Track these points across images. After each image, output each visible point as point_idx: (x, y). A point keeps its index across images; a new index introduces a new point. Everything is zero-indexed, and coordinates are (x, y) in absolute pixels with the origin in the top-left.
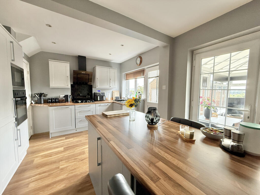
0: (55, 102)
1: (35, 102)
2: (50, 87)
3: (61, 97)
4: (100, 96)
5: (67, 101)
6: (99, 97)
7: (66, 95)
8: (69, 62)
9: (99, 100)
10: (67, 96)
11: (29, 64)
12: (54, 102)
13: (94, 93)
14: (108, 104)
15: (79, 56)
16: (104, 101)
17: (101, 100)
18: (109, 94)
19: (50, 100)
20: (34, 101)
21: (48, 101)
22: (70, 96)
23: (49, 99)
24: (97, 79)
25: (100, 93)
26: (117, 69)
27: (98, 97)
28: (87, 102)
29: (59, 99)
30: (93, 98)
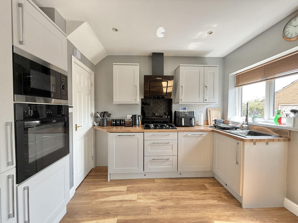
0: (121, 125)
1: (98, 124)
2: (114, 103)
3: (128, 118)
4: (186, 117)
5: (135, 124)
6: (183, 119)
7: (133, 115)
8: (138, 64)
9: (183, 125)
10: (135, 116)
11: (93, 74)
12: (119, 124)
13: (175, 112)
14: (201, 133)
15: (153, 53)
16: (193, 126)
17: (188, 125)
18: (200, 115)
19: (115, 122)
20: (97, 122)
21: (112, 123)
22: (139, 117)
23: (114, 120)
24: (181, 88)
25: (185, 112)
26: (218, 66)
27: (181, 119)
28: (163, 128)
29: (124, 120)
30: (173, 120)
